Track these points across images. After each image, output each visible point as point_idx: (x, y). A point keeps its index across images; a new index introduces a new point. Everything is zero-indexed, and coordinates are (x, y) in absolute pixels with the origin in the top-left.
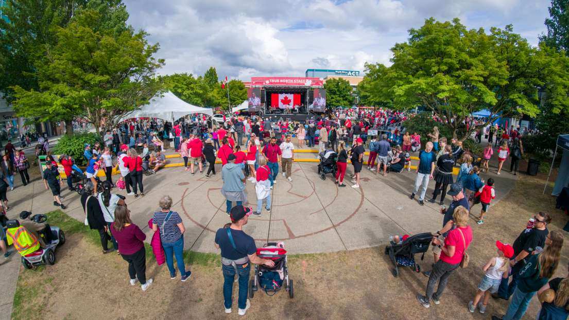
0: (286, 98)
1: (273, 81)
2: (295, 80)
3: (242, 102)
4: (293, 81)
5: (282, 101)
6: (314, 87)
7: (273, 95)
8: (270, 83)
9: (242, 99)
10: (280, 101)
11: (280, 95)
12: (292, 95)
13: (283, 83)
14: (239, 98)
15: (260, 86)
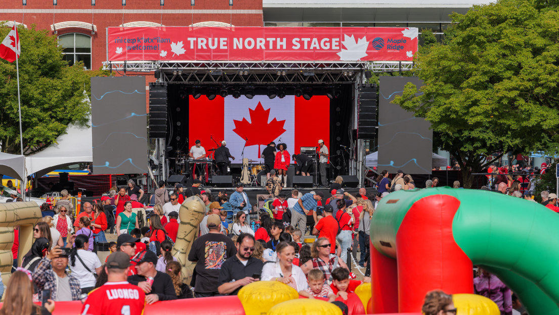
0: (259, 114)
1: (202, 43)
2: (295, 41)
3: (60, 133)
4: (290, 44)
5: (241, 128)
6: (378, 64)
7: (197, 103)
8: (189, 53)
9: (61, 120)
10: (229, 127)
11: (229, 100)
12: (290, 100)
13: (244, 53)
14: (45, 115)
15: (144, 64)
